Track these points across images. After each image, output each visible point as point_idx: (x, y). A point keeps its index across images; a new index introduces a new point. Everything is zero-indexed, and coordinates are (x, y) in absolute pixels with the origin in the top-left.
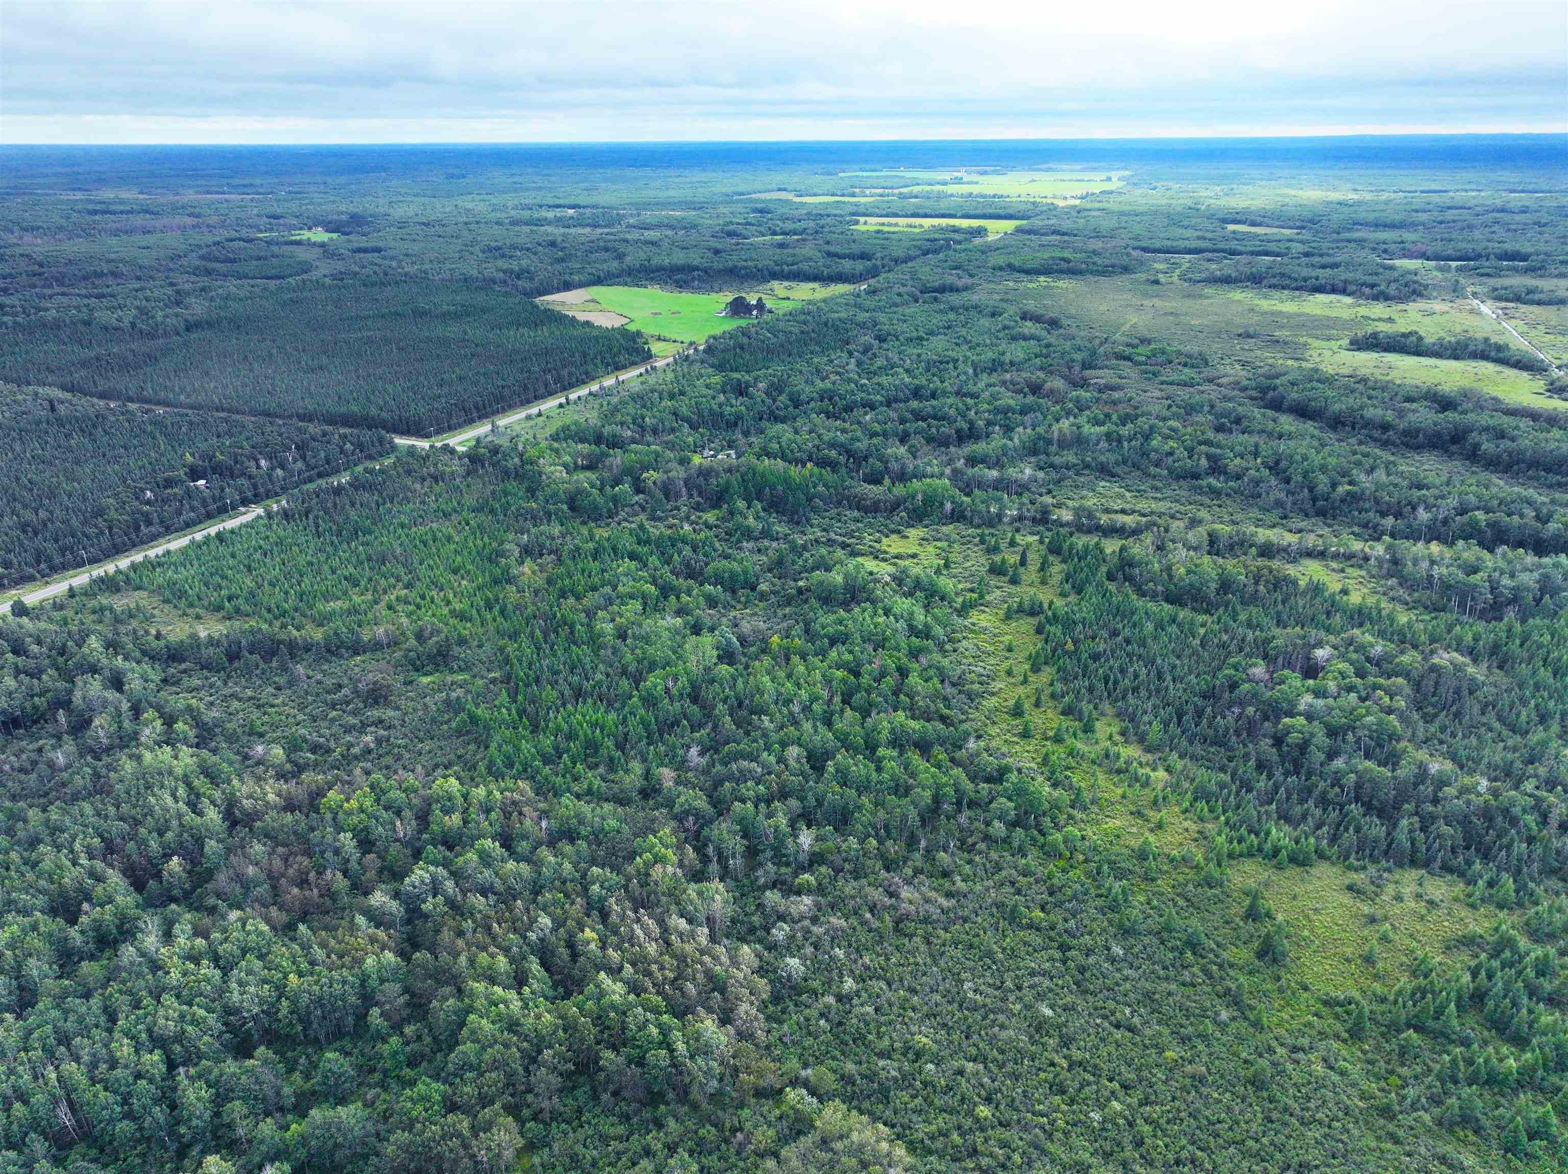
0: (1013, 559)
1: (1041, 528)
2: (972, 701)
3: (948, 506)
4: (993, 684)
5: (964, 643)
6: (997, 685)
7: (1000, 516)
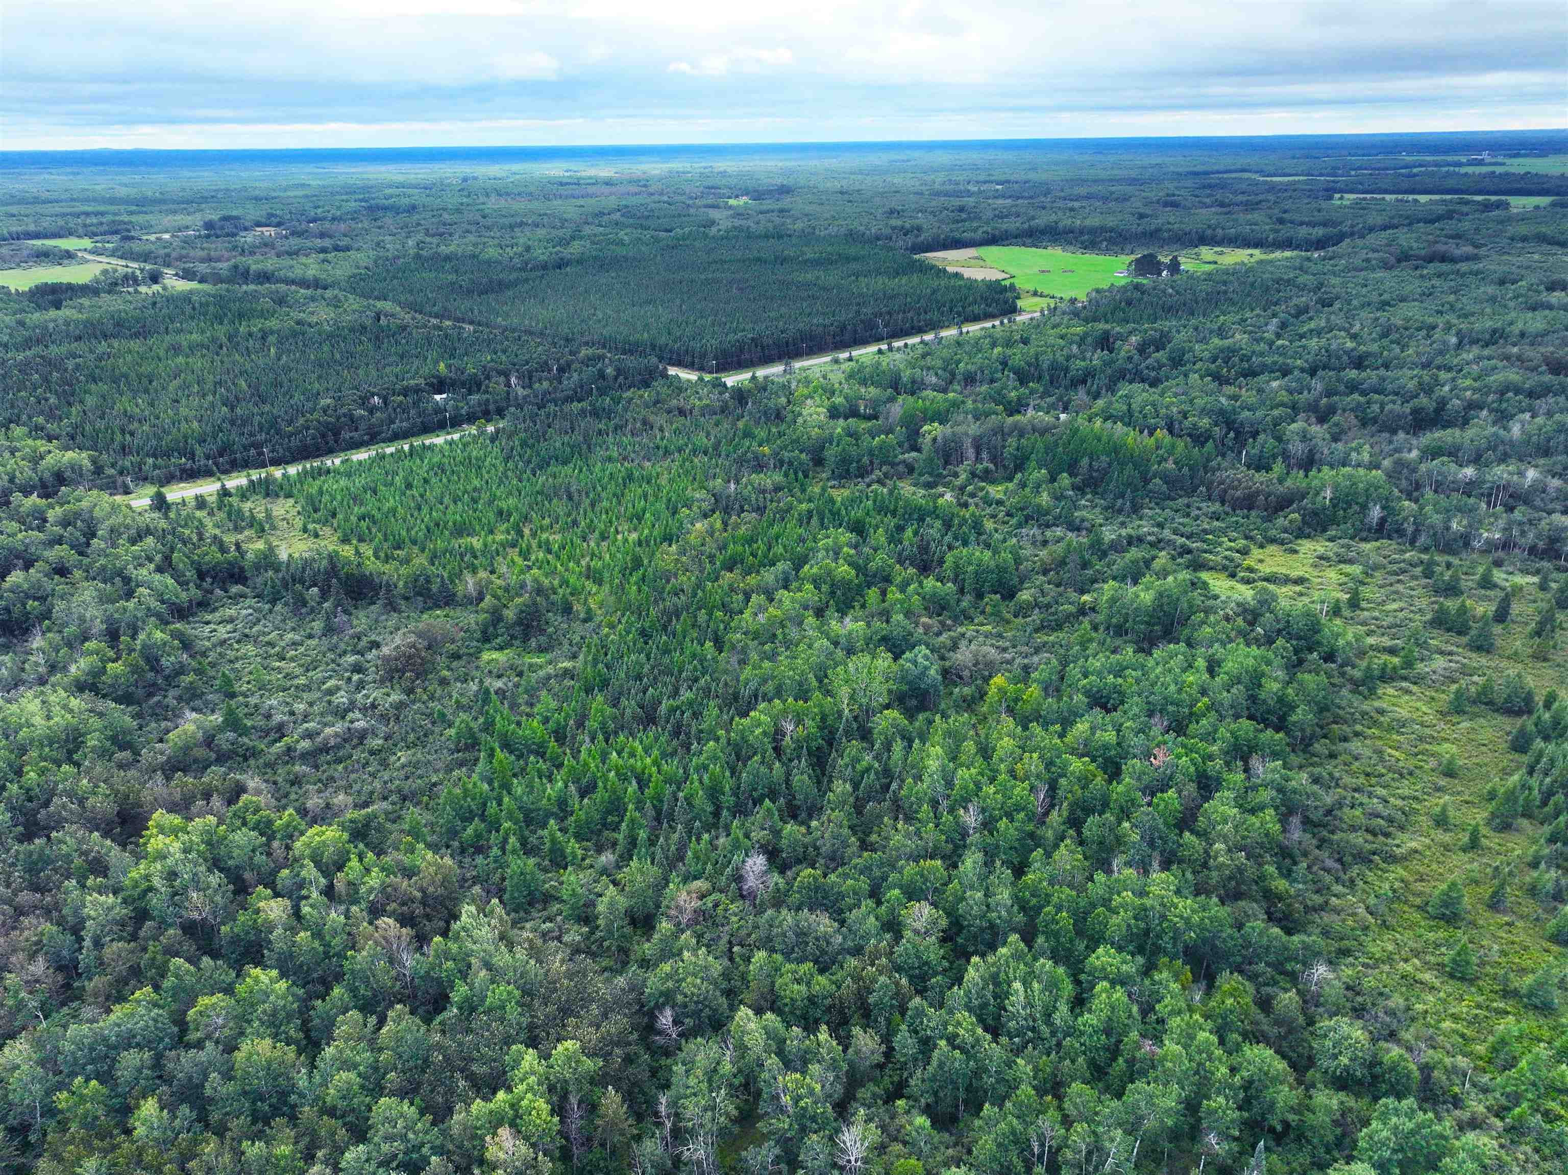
0: (1483, 608)
1: (1545, 564)
2: (1345, 867)
3: (1376, 512)
4: (1400, 837)
5: (1355, 746)
6: (1408, 842)
7: (1466, 540)
